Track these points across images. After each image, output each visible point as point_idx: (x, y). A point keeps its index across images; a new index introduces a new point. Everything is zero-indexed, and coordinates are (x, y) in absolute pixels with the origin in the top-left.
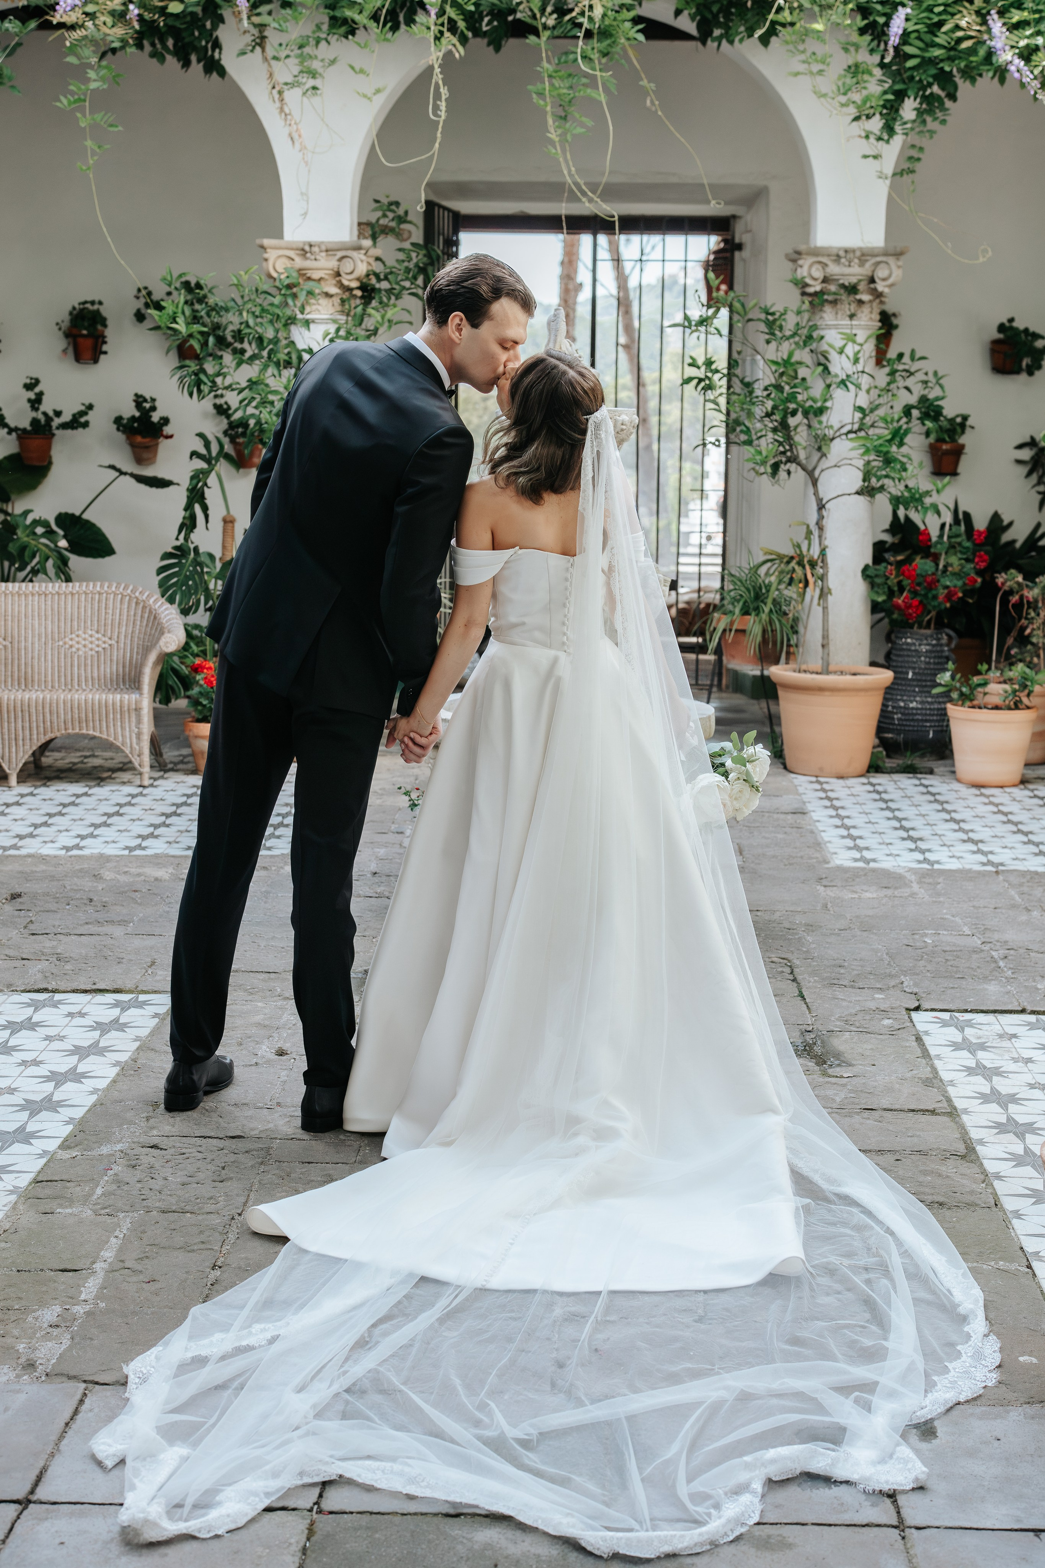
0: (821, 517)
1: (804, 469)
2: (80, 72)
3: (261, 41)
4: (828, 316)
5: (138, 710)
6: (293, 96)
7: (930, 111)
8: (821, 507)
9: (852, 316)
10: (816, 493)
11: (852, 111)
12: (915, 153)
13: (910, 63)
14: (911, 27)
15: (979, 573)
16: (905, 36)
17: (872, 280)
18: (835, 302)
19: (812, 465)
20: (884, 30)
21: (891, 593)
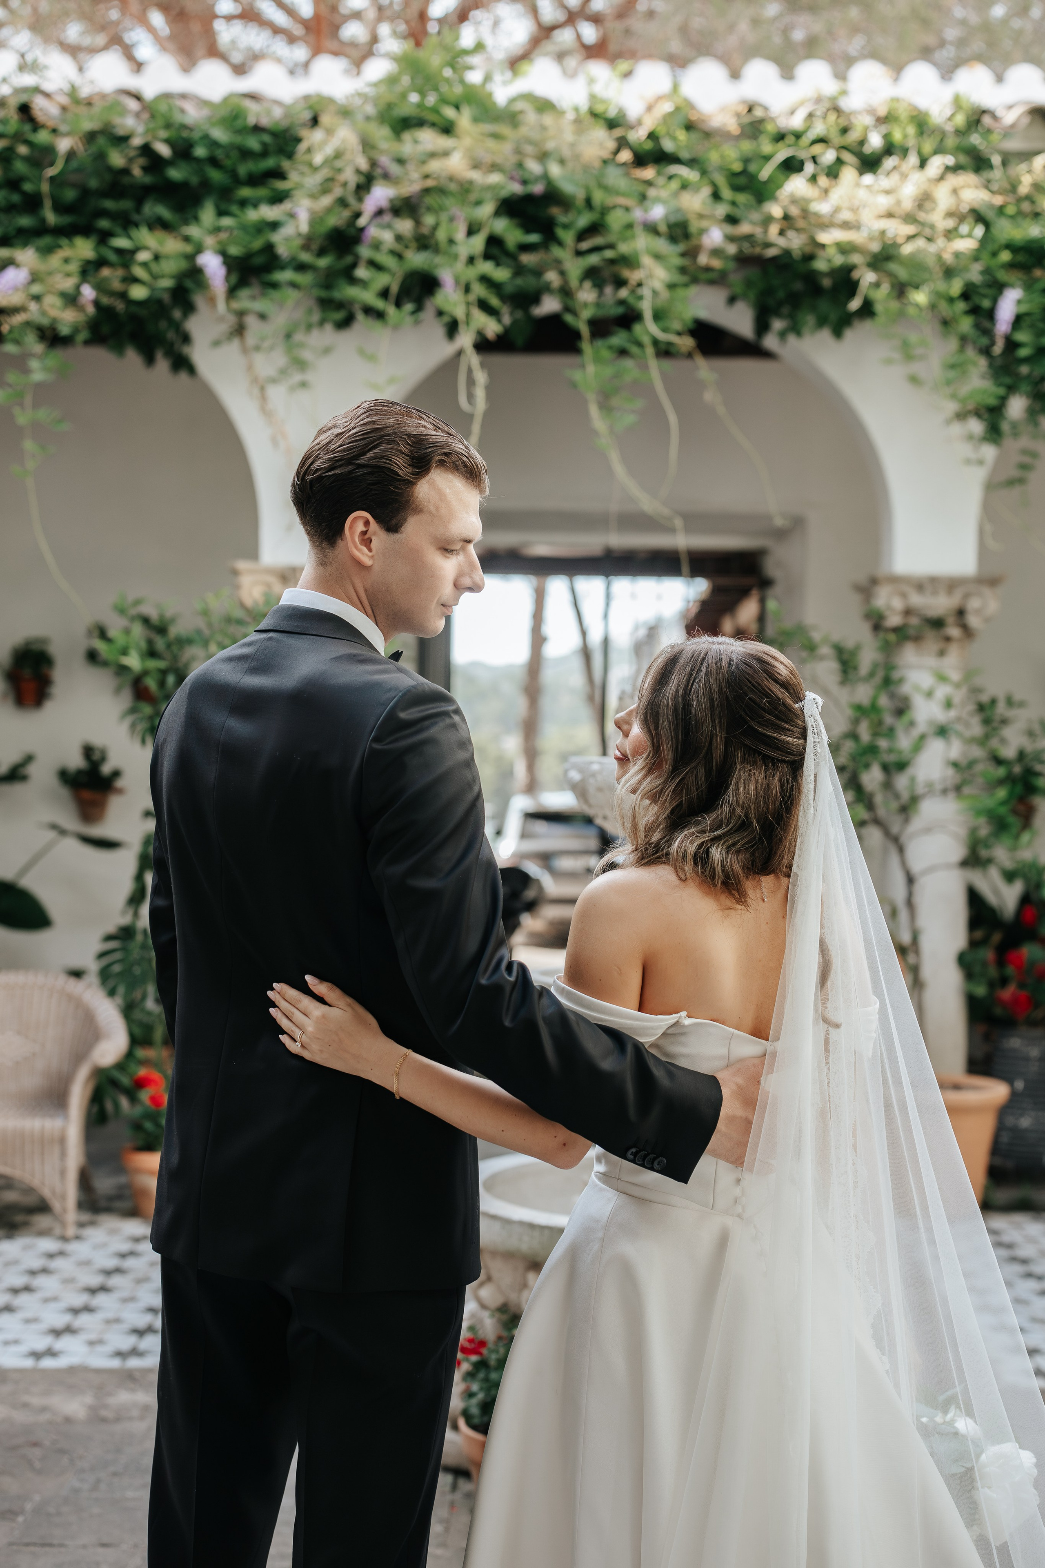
0: (911, 894)
1: (887, 833)
2: (20, 363)
3: (239, 330)
4: (909, 654)
5: (62, 1141)
6: (277, 394)
8: (910, 880)
9: (942, 653)
10: (904, 863)
11: (952, 407)
12: (1027, 460)
13: (1023, 352)
14: (1024, 309)
16: (1018, 321)
17: (961, 613)
18: (917, 639)
19: (895, 829)
20: (991, 315)
21: (991, 985)
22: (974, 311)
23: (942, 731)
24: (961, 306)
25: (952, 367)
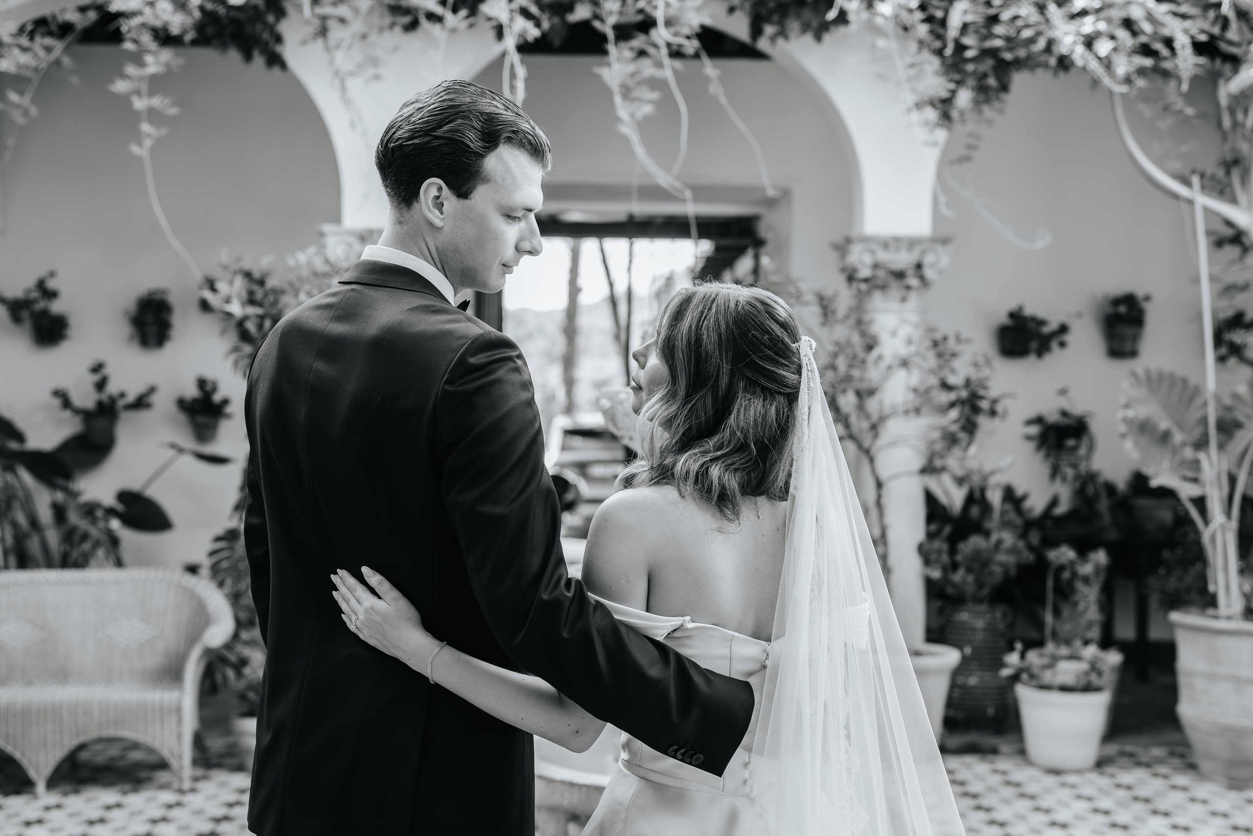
0: (879, 497)
1: (860, 446)
2: (137, 59)
3: (323, 32)
4: (877, 300)
5: (179, 710)
6: (355, 85)
7: (987, 101)
8: (879, 485)
9: (904, 300)
10: (874, 471)
11: (911, 99)
12: (972, 141)
13: (970, 54)
14: (969, 18)
15: (1030, 548)
16: (965, 28)
17: (919, 266)
18: (883, 287)
19: (866, 443)
20: (943, 23)
21: (945, 569)
22: (930, 20)
23: (905, 363)
24: (919, 15)
25: (912, 66)
